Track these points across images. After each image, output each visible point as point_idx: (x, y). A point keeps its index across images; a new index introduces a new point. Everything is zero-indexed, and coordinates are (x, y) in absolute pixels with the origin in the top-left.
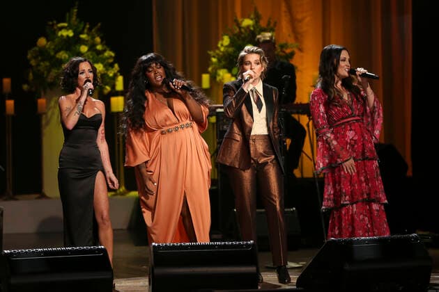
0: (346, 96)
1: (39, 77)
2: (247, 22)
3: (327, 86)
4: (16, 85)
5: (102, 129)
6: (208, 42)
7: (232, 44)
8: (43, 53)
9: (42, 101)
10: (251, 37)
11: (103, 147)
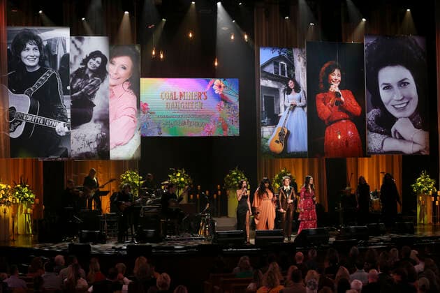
0: (310, 190)
1: (227, 185)
2: (283, 171)
3: (306, 187)
4: (221, 187)
5: (249, 199)
6: (272, 176)
7: (279, 176)
8: (228, 179)
9: (228, 192)
10: (285, 175)
11: (249, 203)
